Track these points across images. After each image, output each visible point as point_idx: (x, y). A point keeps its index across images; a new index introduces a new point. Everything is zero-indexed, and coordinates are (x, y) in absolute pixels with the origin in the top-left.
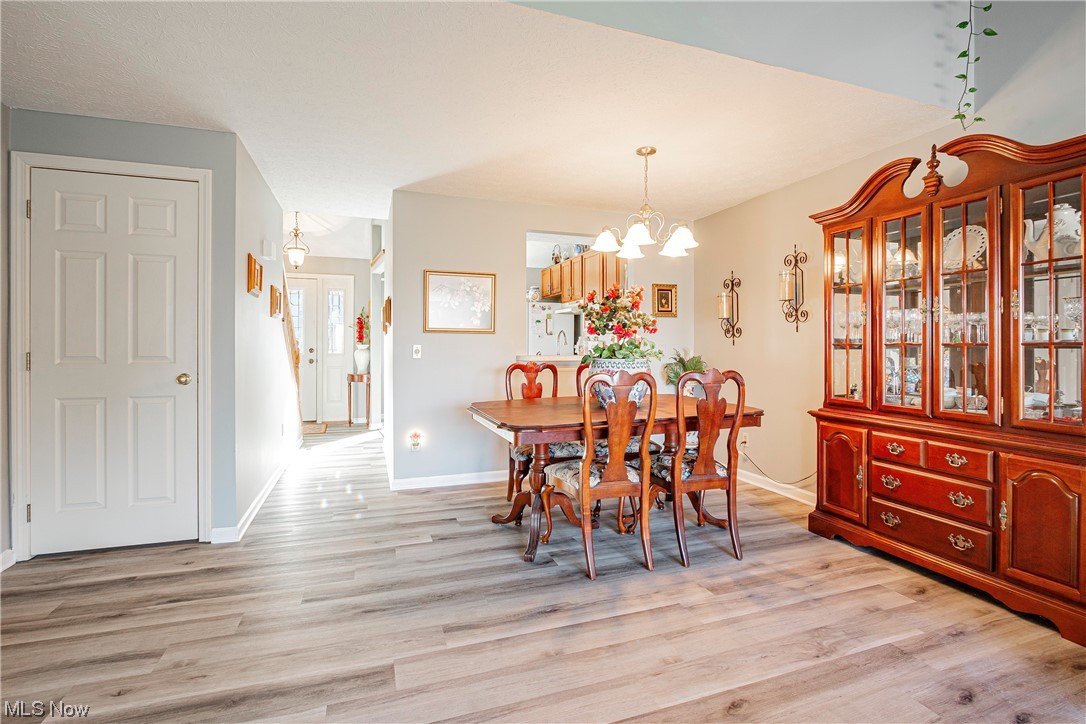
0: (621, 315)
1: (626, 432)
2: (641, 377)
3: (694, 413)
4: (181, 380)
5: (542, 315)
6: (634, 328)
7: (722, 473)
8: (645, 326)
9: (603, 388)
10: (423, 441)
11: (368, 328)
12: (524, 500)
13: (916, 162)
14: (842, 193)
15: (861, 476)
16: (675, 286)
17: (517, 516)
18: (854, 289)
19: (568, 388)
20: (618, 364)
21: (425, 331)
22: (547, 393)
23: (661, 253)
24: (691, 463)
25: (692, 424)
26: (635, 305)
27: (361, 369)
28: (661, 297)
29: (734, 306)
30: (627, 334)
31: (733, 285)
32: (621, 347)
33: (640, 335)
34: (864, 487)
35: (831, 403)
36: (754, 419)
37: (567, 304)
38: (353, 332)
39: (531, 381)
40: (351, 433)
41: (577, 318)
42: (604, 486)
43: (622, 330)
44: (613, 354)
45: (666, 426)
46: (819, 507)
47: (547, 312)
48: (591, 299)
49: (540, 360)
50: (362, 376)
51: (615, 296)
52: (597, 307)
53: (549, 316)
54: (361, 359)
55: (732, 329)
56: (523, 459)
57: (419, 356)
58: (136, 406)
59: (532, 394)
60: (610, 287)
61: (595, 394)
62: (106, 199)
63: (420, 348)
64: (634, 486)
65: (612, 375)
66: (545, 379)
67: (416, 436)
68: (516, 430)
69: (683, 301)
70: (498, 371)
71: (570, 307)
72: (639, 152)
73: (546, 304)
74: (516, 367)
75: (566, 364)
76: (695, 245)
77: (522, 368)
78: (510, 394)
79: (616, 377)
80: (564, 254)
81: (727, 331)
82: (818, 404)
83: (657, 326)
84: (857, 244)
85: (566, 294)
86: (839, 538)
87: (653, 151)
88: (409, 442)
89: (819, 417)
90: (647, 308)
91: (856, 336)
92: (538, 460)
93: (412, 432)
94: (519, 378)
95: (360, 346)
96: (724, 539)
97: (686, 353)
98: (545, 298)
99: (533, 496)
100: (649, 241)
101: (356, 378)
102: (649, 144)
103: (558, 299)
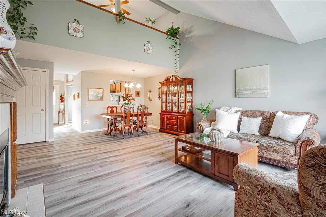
0: (129, 98)
1: (129, 116)
2: (132, 108)
3: (140, 113)
4: (42, 110)
5: (111, 96)
6: (131, 100)
7: (145, 122)
8: (133, 100)
9: (126, 110)
10: (88, 123)
11: (64, 99)
12: (112, 130)
13: (170, 77)
14: (163, 80)
15: (165, 122)
16: (140, 91)
17: (110, 133)
18: (165, 94)
19: (119, 111)
20: (128, 106)
21: (88, 100)
22: (115, 112)
23: (136, 87)
24: (140, 121)
25: (140, 115)
26: (131, 96)
27: (62, 109)
28: (137, 93)
29: (150, 96)
30: (130, 101)
31: (150, 91)
32: (129, 103)
33: (132, 101)
34: (165, 123)
35: (162, 112)
36: (150, 114)
37: (117, 93)
38: (59, 100)
39: (112, 110)
40: (58, 126)
41: (119, 96)
42: (126, 125)
43: (129, 100)
44: (127, 104)
45: (136, 115)
46: (161, 128)
47: (112, 95)
48: (124, 95)
49: (113, 106)
50: (62, 111)
51: (128, 94)
52: (124, 96)
53: (112, 96)
54: (62, 106)
55: (150, 100)
56: (111, 123)
57: (87, 105)
58: (32, 116)
59: (112, 112)
60: (127, 93)
61: (124, 111)
62: (26, 75)
63: (87, 103)
64: (131, 125)
65: (127, 108)
66: (114, 109)
67: (87, 122)
68: (112, 116)
69: (141, 94)
70: (104, 108)
71: (117, 94)
72: (132, 70)
73: (112, 93)
74: (109, 107)
75: (118, 107)
76: (141, 86)
77: (110, 107)
78: (108, 112)
79: (128, 108)
80: (116, 81)
81: (149, 100)
82: (160, 112)
83: (135, 99)
84: (165, 86)
85: (117, 91)
86: (163, 132)
87: (134, 70)
88: (85, 123)
89: (161, 114)
90: (134, 96)
91: (165, 101)
92: (114, 122)
93: (86, 121)
94: (110, 109)
95: (61, 103)
96: (146, 134)
97: (142, 104)
98: (111, 92)
99: (114, 129)
100: (134, 86)
101: (60, 112)
102: (133, 69)
103: (114, 92)
